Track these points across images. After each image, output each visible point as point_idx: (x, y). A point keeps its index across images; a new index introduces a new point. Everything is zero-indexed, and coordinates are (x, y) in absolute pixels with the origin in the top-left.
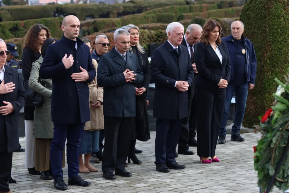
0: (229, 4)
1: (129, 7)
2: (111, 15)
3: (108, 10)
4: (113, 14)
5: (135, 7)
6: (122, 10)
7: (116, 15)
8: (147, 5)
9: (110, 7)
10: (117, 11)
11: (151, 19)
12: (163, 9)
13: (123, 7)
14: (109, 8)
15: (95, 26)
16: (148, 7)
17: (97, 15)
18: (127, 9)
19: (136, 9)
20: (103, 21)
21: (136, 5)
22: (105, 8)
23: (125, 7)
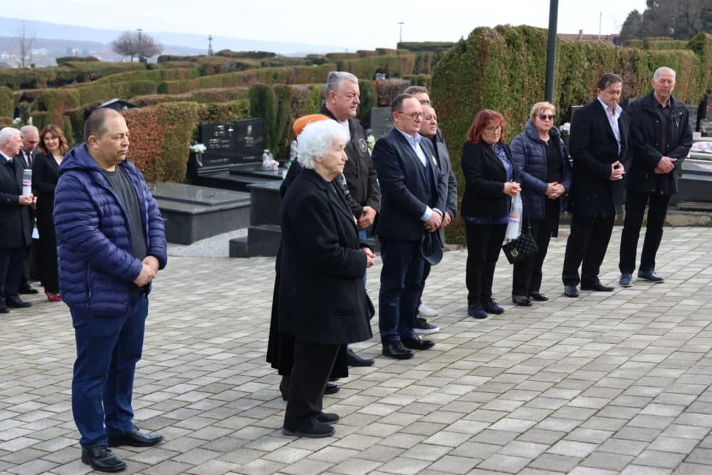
0: (215, 68)
1: (65, 73)
2: (38, 85)
3: (32, 77)
4: (41, 82)
5: (73, 73)
6: (53, 77)
7: (45, 83)
8: (91, 69)
9: (37, 73)
10: (46, 79)
11: (123, 89)
12: (124, 76)
13: (56, 72)
14: (34, 75)
15: (41, 101)
16: (92, 72)
17: (17, 84)
18: (62, 75)
19: (75, 76)
20: (53, 93)
21: (74, 70)
22: (30, 74)
23: (59, 73)
